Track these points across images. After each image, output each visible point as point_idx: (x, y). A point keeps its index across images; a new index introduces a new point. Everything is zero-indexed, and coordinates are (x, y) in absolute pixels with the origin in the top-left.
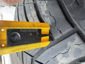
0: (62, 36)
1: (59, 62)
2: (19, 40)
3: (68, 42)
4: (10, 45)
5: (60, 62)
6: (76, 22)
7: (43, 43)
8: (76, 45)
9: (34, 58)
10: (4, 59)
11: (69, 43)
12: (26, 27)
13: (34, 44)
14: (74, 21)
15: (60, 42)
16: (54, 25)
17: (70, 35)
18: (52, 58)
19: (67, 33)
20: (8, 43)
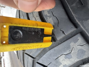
0: (65, 37)
1: (61, 64)
2: (20, 38)
3: (70, 43)
4: (12, 42)
5: (63, 64)
6: (79, 22)
7: (45, 43)
8: (79, 46)
9: (36, 60)
10: (4, 62)
11: (72, 44)
12: (28, 25)
13: (36, 43)
14: (77, 21)
15: (62, 43)
16: (57, 25)
17: (73, 35)
18: (54, 59)
19: (70, 33)
20: (10, 40)
